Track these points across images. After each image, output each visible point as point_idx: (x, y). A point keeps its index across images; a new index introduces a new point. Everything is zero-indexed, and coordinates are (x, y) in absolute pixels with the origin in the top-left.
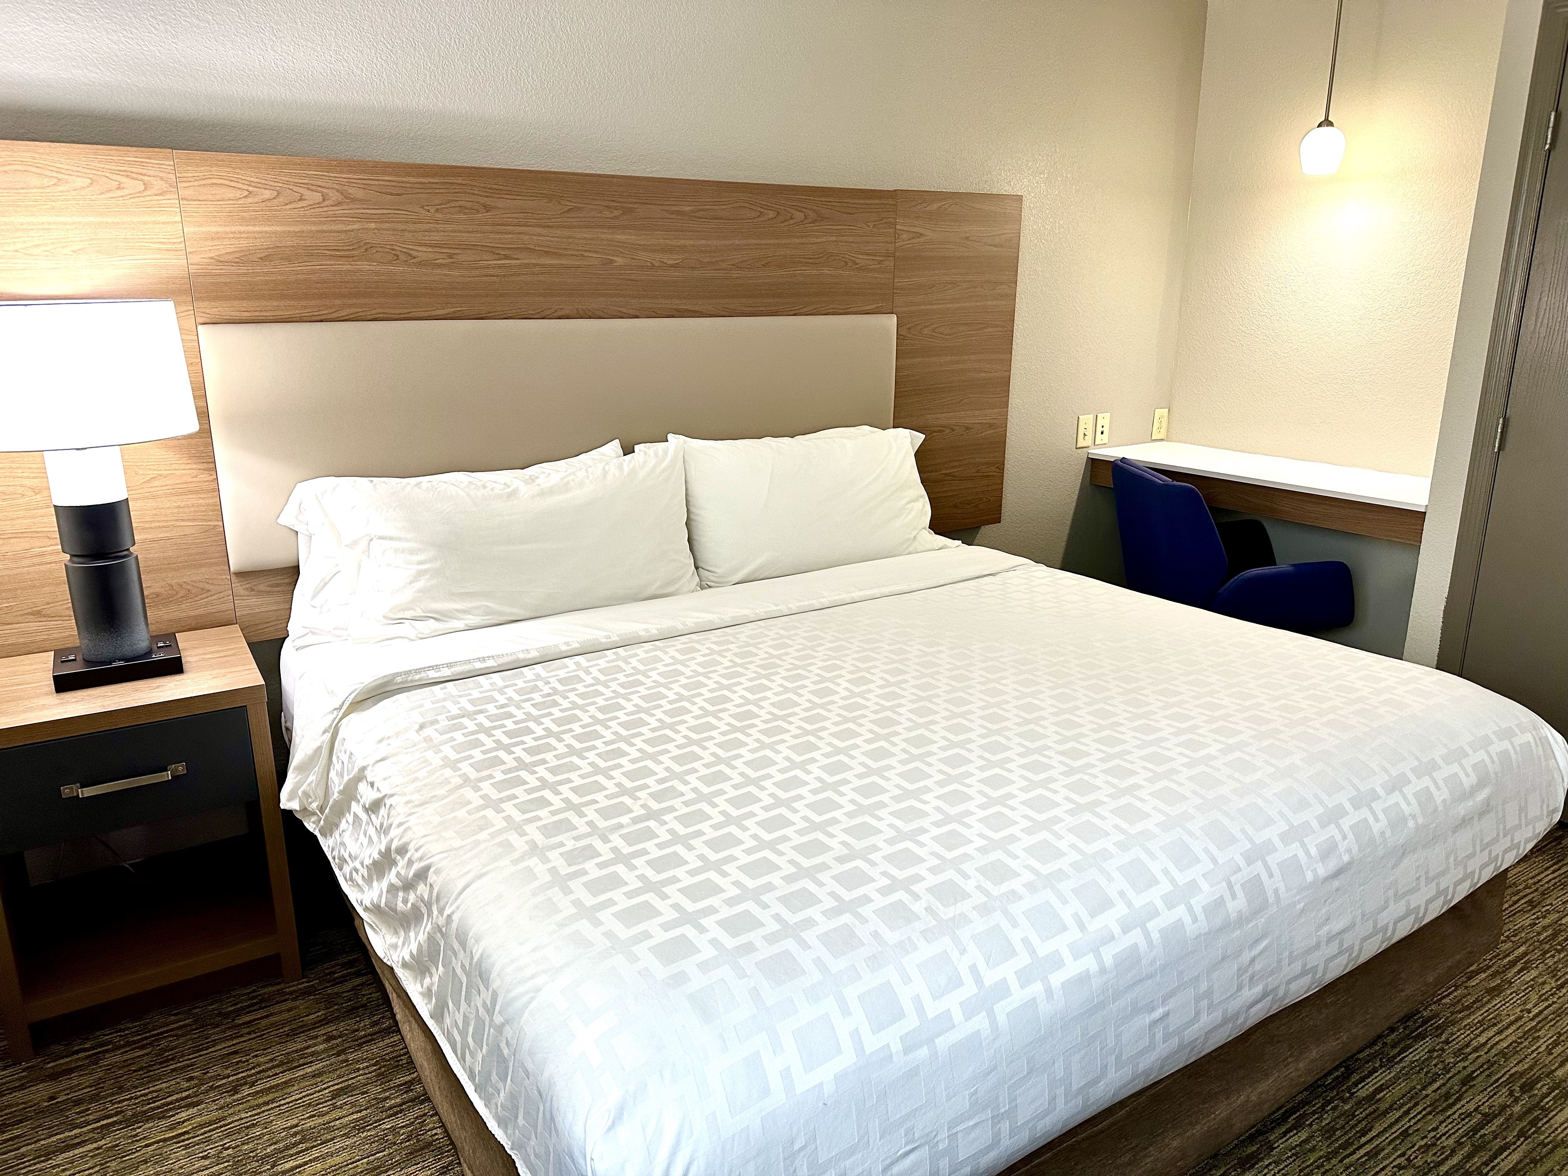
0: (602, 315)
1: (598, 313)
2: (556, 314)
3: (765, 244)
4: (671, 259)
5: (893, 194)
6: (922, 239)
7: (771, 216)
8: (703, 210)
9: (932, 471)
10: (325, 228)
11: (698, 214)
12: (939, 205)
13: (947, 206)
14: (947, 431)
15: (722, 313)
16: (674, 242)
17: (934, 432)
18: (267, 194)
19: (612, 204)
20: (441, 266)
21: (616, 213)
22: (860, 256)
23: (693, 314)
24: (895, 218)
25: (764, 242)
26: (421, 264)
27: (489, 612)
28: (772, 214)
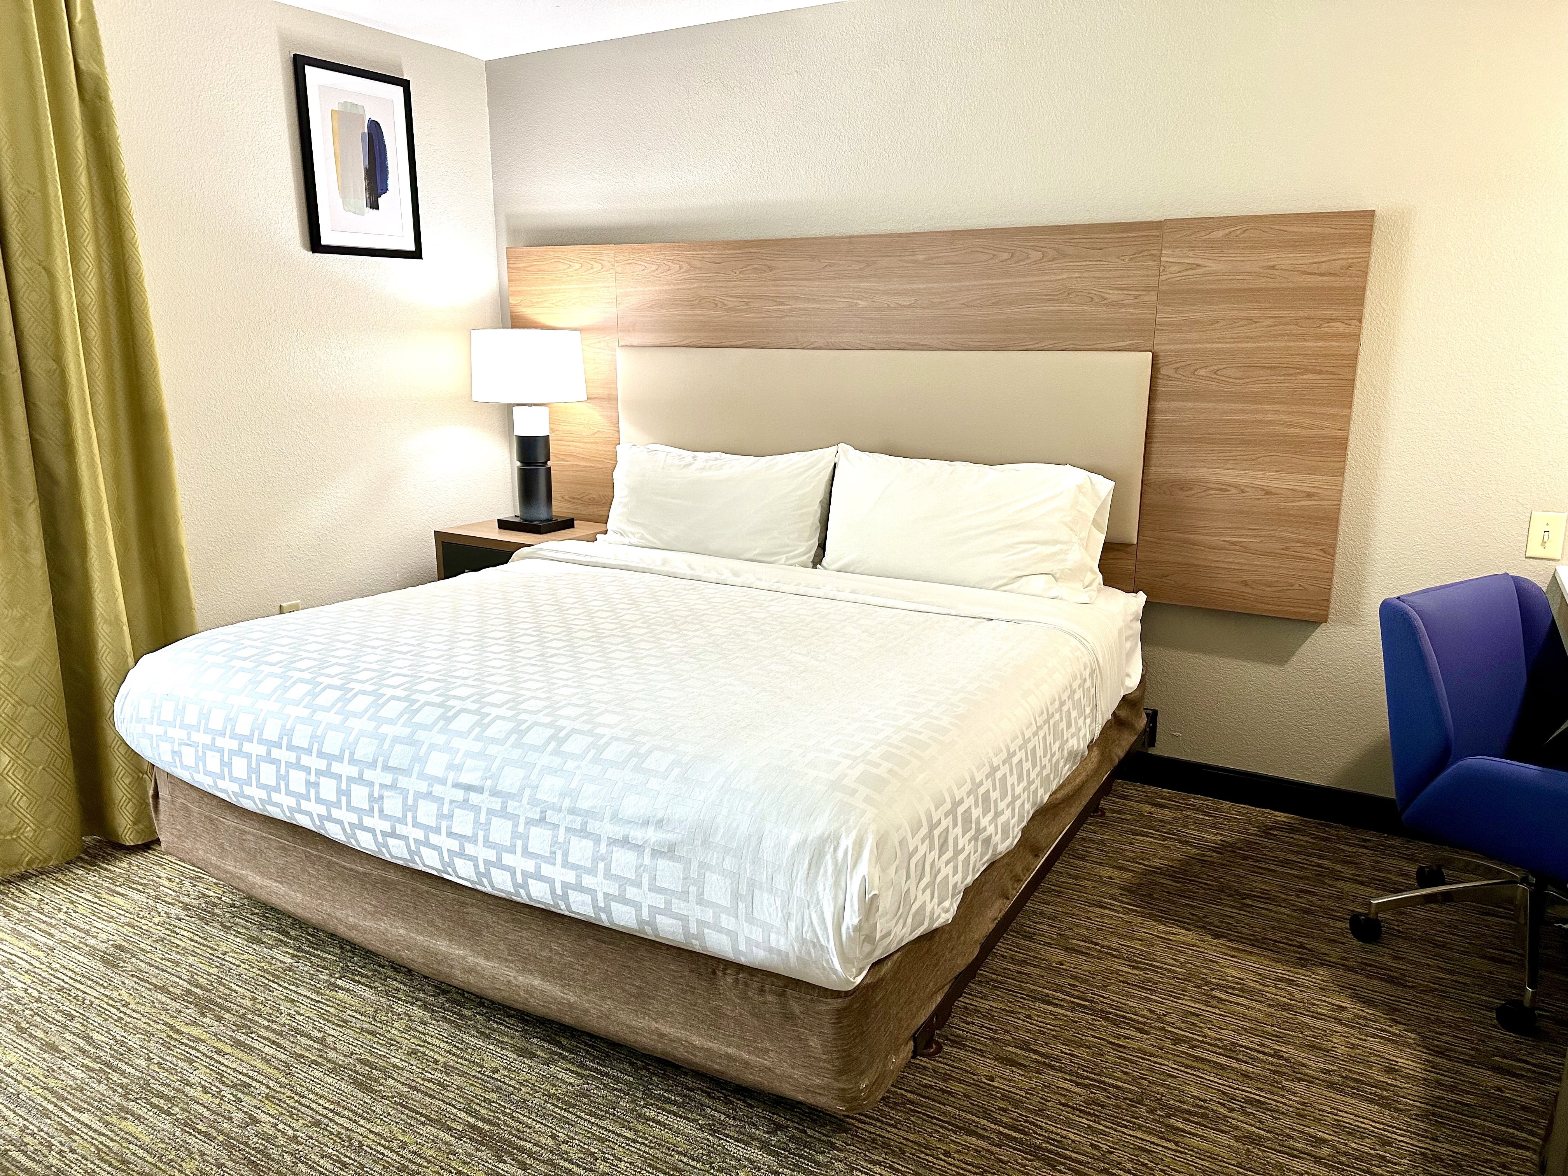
0: (848, 347)
1: (843, 345)
2: (812, 346)
3: (996, 284)
4: (904, 301)
5: (1158, 225)
6: (1200, 271)
7: (1004, 258)
8: (937, 258)
9: (1207, 534)
10: (680, 287)
11: (934, 261)
12: (1227, 231)
13: (1238, 232)
14: (1234, 491)
15: (950, 347)
16: (909, 287)
17: (1212, 489)
18: (654, 267)
19: (859, 259)
20: (741, 310)
21: (862, 266)
22: (1111, 292)
23: (921, 348)
24: (1161, 250)
25: (995, 282)
26: (729, 310)
27: (642, 537)
28: (1006, 256)
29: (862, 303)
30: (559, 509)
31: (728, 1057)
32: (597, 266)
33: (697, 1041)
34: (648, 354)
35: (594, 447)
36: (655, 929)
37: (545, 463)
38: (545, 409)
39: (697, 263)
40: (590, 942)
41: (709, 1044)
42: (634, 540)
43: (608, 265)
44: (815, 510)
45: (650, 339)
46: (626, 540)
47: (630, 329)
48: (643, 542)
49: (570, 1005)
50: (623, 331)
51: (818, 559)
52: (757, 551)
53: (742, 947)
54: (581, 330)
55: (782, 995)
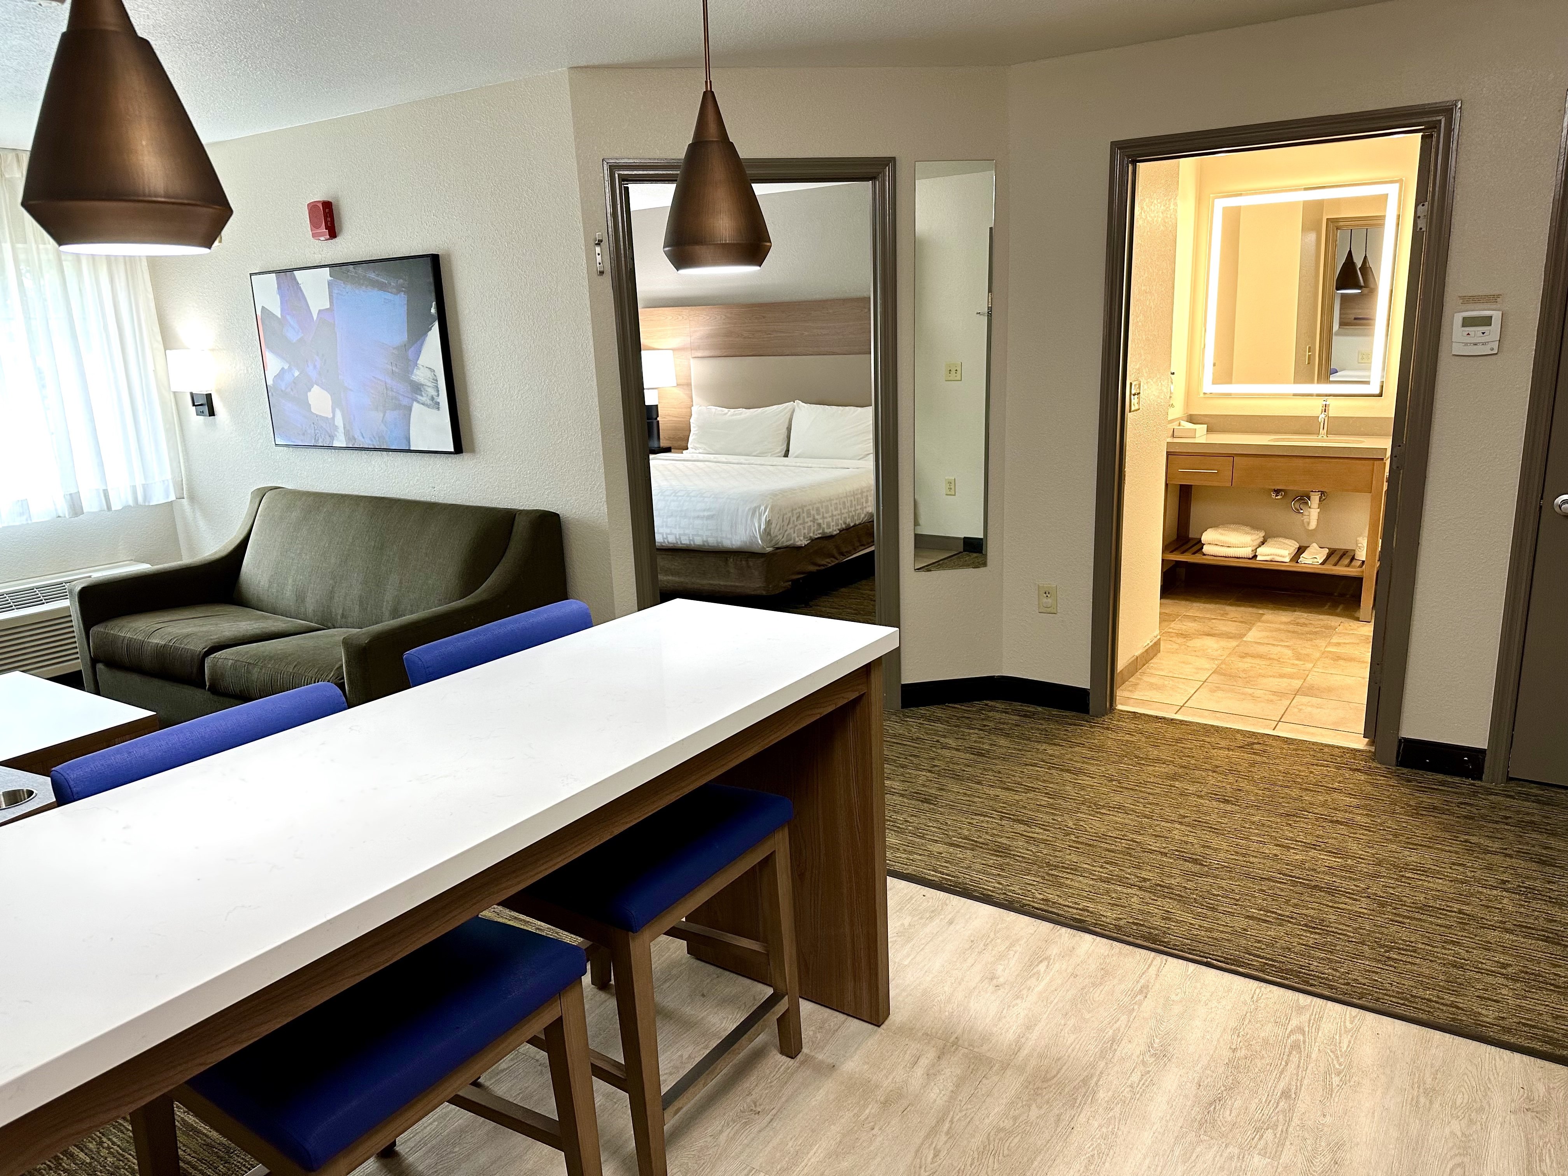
16: (826, 325)
18: (708, 318)
29: (806, 333)
30: (664, 443)
31: (731, 586)
32: (680, 318)
33: (722, 583)
34: (706, 361)
35: (680, 410)
36: (708, 543)
37: (656, 419)
38: (656, 390)
39: (729, 315)
40: (688, 559)
41: (725, 583)
42: (701, 451)
43: (685, 317)
44: (784, 431)
45: (707, 353)
46: (698, 451)
47: (698, 348)
48: (705, 451)
49: (682, 582)
50: (694, 349)
51: (786, 455)
52: (758, 452)
53: (734, 543)
54: (673, 350)
55: (747, 561)
